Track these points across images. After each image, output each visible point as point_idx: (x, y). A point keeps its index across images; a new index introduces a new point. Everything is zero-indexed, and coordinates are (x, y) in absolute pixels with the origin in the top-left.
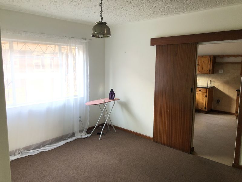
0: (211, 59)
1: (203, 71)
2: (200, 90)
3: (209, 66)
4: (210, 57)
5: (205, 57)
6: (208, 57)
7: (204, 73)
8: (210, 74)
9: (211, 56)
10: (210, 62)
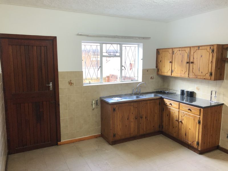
0: (213, 51)
1: (200, 74)
2: (189, 109)
3: (210, 65)
4: (212, 48)
5: (203, 48)
6: (209, 47)
7: (202, 77)
8: (211, 79)
9: (213, 45)
10: (213, 56)
